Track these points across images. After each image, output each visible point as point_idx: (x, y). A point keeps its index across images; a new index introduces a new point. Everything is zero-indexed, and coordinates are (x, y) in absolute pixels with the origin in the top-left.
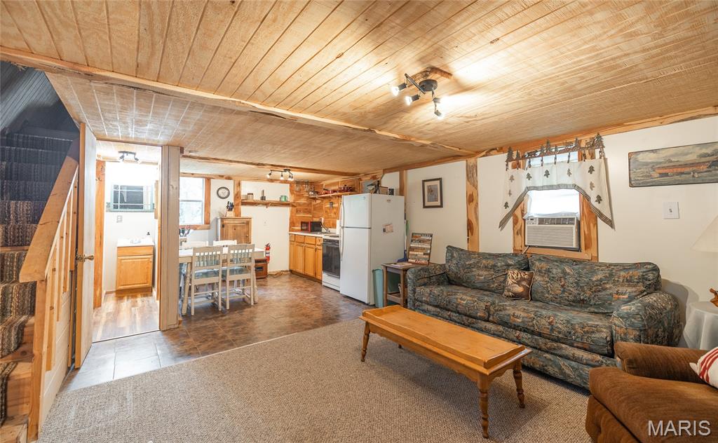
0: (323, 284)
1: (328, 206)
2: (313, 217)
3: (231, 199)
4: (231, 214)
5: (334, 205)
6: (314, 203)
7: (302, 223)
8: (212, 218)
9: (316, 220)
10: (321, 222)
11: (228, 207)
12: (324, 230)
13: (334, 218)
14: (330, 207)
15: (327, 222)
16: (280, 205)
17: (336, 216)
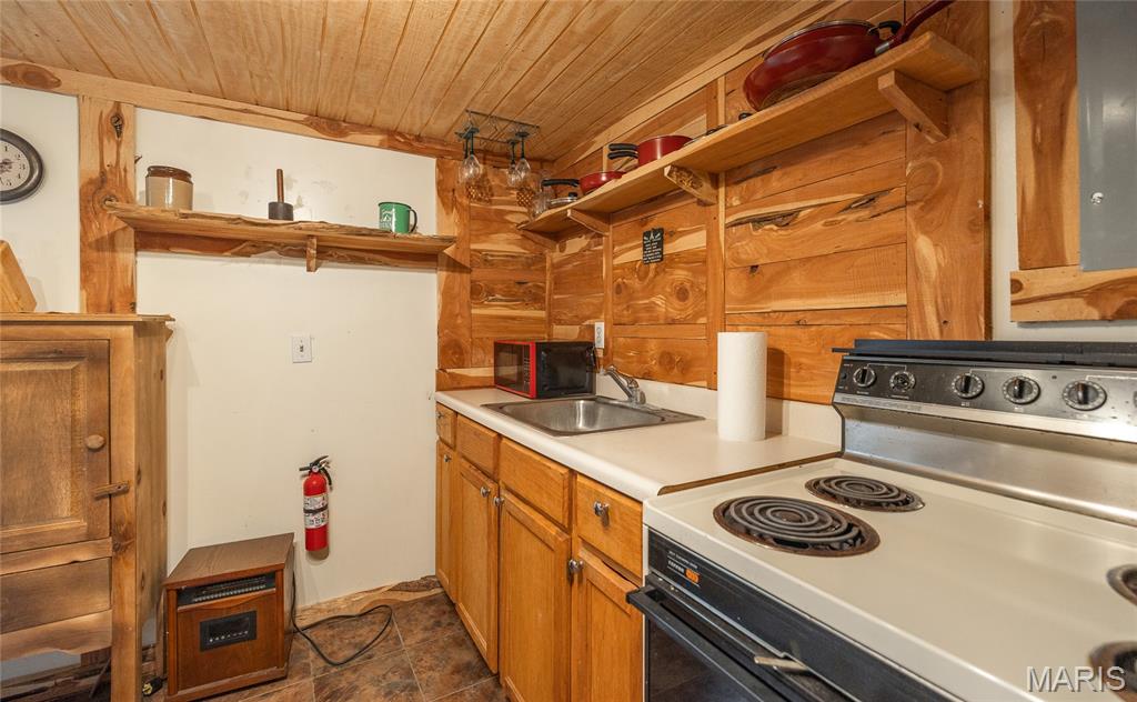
1: (636, 255)
2: (552, 320)
5: (669, 249)
6: (555, 256)
7: (500, 347)
9: (565, 333)
10: (590, 346)
12: (606, 386)
13: (673, 322)
14: (646, 262)
15: (628, 348)
16: (384, 259)
17: (690, 311)
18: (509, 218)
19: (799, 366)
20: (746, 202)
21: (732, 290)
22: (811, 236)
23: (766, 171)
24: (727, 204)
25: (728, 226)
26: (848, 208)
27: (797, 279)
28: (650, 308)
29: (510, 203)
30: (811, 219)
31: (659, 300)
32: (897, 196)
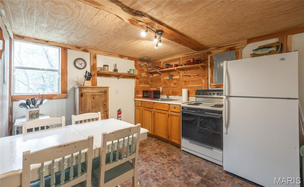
0: (183, 149)
1: (168, 78)
2: (150, 87)
3: (88, 69)
4: (88, 84)
5: (173, 78)
6: (151, 76)
7: (144, 91)
8: (69, 87)
9: (153, 89)
10: (159, 91)
11: (85, 76)
13: (174, 88)
14: (169, 79)
15: (166, 91)
16: (128, 77)
17: (177, 86)
18: (144, 70)
19: (191, 93)
20: (184, 73)
21: (183, 84)
22: (192, 78)
23: (187, 70)
24: (182, 73)
25: (182, 76)
26: (196, 76)
27: (191, 83)
28: (170, 85)
29: (145, 68)
30: (192, 76)
31: (172, 85)
32: (201, 75)
